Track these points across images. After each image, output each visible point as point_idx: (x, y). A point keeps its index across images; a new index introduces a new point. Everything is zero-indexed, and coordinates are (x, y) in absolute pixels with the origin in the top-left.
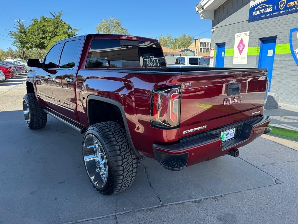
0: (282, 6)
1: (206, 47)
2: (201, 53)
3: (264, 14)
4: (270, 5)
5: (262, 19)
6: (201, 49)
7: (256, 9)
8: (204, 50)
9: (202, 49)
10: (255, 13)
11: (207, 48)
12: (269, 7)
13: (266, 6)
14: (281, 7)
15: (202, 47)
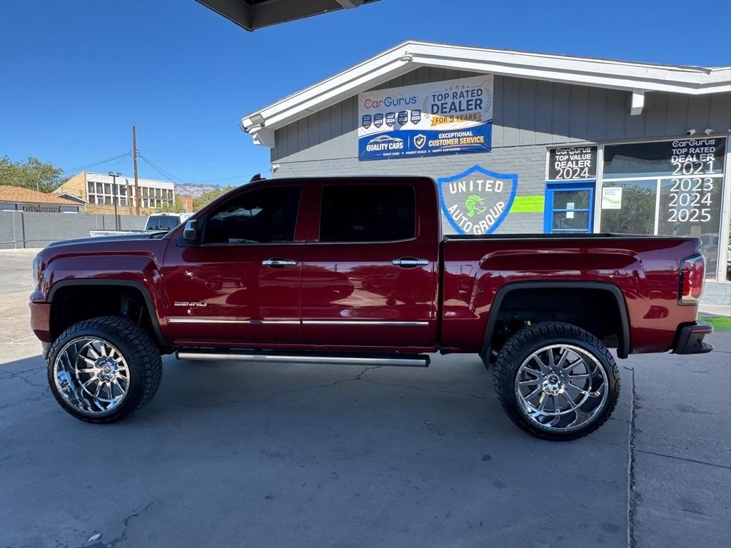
0: (419, 143)
1: (104, 191)
2: (92, 205)
3: (388, 151)
4: (398, 140)
5: (386, 158)
6: (92, 198)
7: (372, 141)
8: (99, 200)
9: (94, 196)
10: (370, 148)
11: (107, 195)
12: (396, 142)
13: (391, 139)
14: (419, 146)
15: (94, 192)
